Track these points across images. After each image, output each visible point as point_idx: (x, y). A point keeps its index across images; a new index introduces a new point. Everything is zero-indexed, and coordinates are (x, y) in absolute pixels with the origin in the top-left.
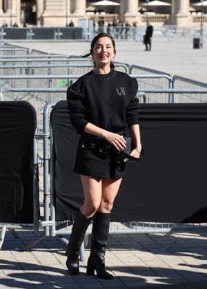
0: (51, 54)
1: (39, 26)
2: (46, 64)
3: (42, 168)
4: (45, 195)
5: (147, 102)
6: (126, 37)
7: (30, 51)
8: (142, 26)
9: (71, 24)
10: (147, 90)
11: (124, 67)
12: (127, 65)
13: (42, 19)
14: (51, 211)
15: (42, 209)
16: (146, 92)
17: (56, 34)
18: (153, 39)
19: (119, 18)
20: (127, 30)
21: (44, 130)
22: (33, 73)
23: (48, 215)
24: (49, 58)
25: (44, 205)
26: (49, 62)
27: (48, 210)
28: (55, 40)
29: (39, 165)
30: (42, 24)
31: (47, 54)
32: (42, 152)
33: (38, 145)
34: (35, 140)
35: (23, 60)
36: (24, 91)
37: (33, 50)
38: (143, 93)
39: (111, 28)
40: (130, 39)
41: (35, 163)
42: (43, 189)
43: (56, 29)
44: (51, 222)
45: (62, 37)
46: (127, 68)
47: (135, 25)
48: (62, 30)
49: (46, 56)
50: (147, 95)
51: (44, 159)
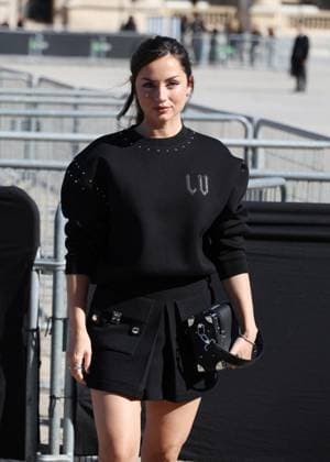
0: (83, 89)
2: (69, 111)
3: (49, 337)
4: (53, 398)
7: (35, 81)
10: (290, 174)
11: (244, 124)
12: (250, 119)
13: (65, 12)
14: (65, 434)
15: (44, 430)
16: (287, 179)
19: (237, 16)
22: (38, 130)
23: (58, 442)
24: (78, 96)
25: (49, 423)
26: (75, 106)
27: (58, 432)
33: (41, 287)
34: (35, 274)
35: (17, 98)
36: (15, 167)
37: (41, 80)
38: (282, 181)
41: (34, 326)
42: (48, 386)
44: (63, 457)
46: (250, 127)
47: (271, 33)
49: (69, 92)
50: (290, 185)
51: (54, 319)
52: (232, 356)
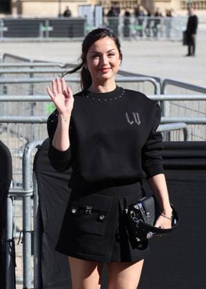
0: (35, 61)
1: (15, 15)
2: (27, 78)
5: (189, 139)
6: (155, 34)
8: (181, 16)
9: (67, 13)
10: (189, 119)
11: (152, 83)
12: (158, 80)
13: (20, 5)
16: (188, 123)
17: (42, 29)
18: (199, 38)
20: (157, 22)
21: (24, 185)
24: (32, 67)
26: (31, 74)
28: (41, 38)
29: (16, 242)
30: (20, 12)
31: (28, 61)
32: (21, 219)
33: (14, 209)
34: (9, 200)
37: (5, 55)
38: (184, 125)
39: (132, 19)
40: (162, 37)
43: (43, 21)
45: (52, 34)
46: (158, 85)
47: (169, 15)
48: (52, 22)
50: (189, 128)
51: (24, 231)
52: (156, 228)
